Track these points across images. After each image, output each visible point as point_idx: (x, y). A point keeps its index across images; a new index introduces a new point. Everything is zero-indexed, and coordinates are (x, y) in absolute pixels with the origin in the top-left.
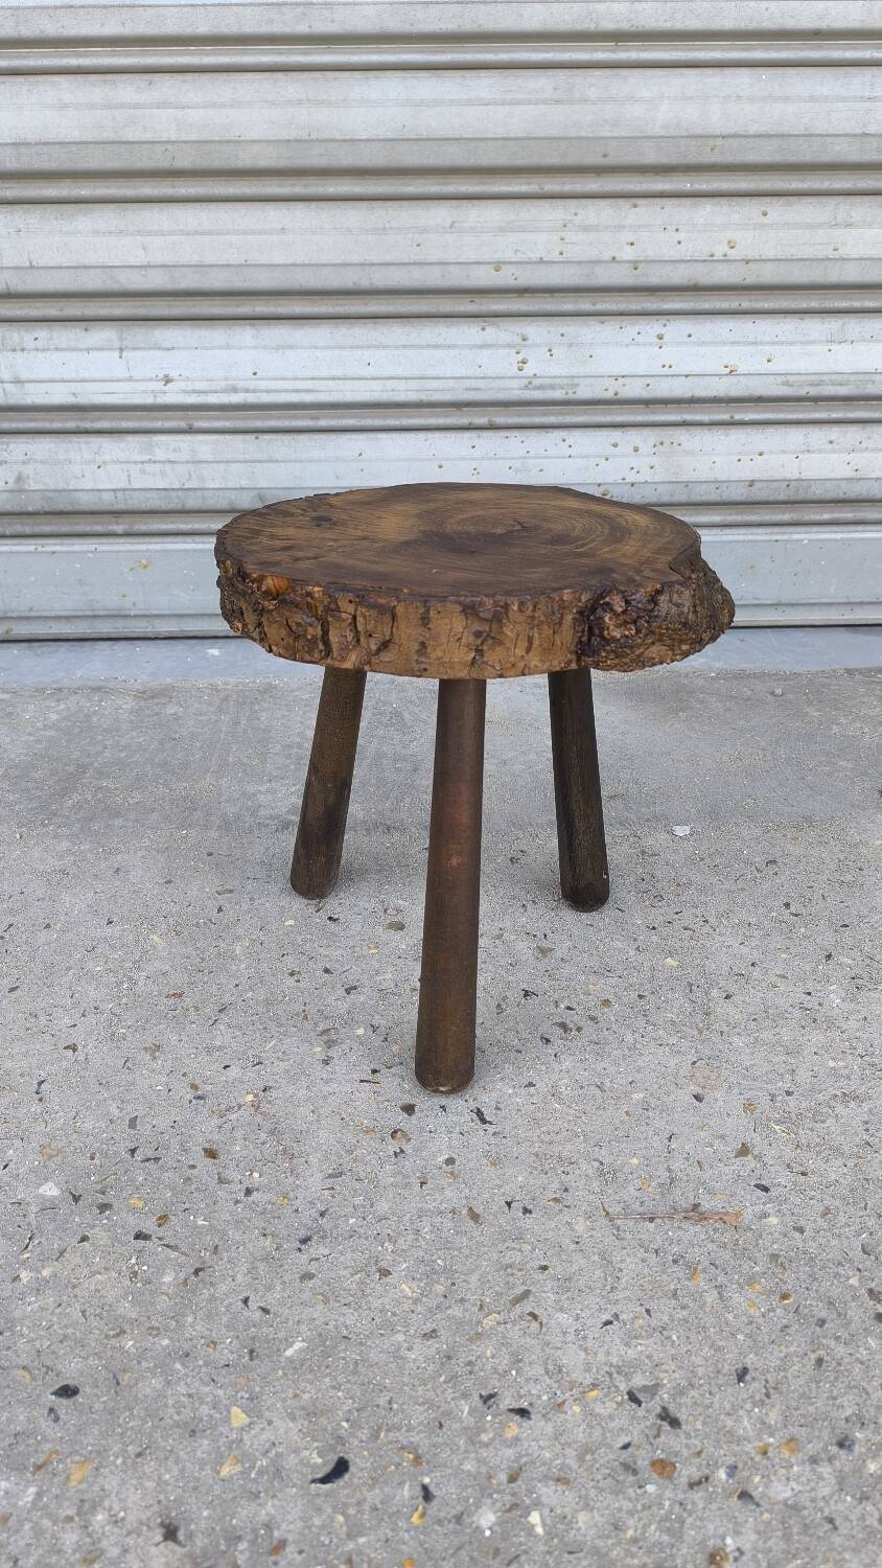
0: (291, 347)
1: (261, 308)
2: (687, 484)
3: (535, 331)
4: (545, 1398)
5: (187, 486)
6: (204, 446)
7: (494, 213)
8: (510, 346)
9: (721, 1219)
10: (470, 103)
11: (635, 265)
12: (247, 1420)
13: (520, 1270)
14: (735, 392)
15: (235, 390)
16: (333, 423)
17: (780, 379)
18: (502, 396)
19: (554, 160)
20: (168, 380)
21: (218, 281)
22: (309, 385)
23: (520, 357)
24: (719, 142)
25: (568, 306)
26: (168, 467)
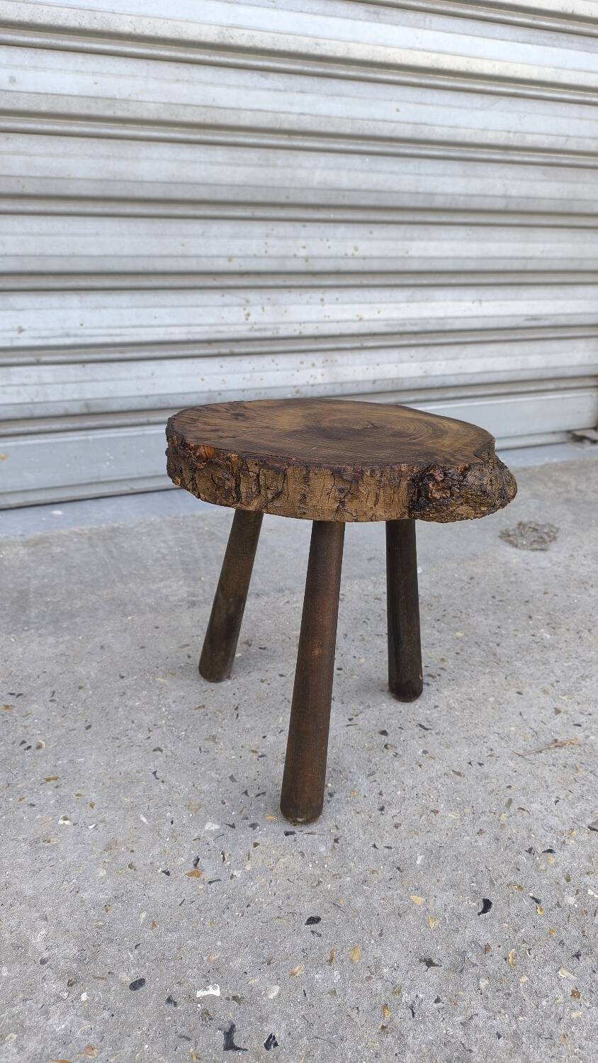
0: (105, 307)
1: (83, 283)
2: (341, 384)
3: (253, 296)
4: (554, 842)
5: (36, 400)
6: (47, 373)
7: (227, 227)
8: (239, 305)
9: (570, 743)
10: (212, 163)
11: (306, 259)
12: (424, 900)
13: (499, 791)
14: (363, 330)
15: (68, 335)
16: (135, 355)
17: (385, 323)
18: (236, 336)
19: (259, 198)
20: (21, 330)
21: (54, 266)
22: (117, 331)
23: (246, 312)
24: (347, 193)
25: (270, 282)
26: (22, 389)
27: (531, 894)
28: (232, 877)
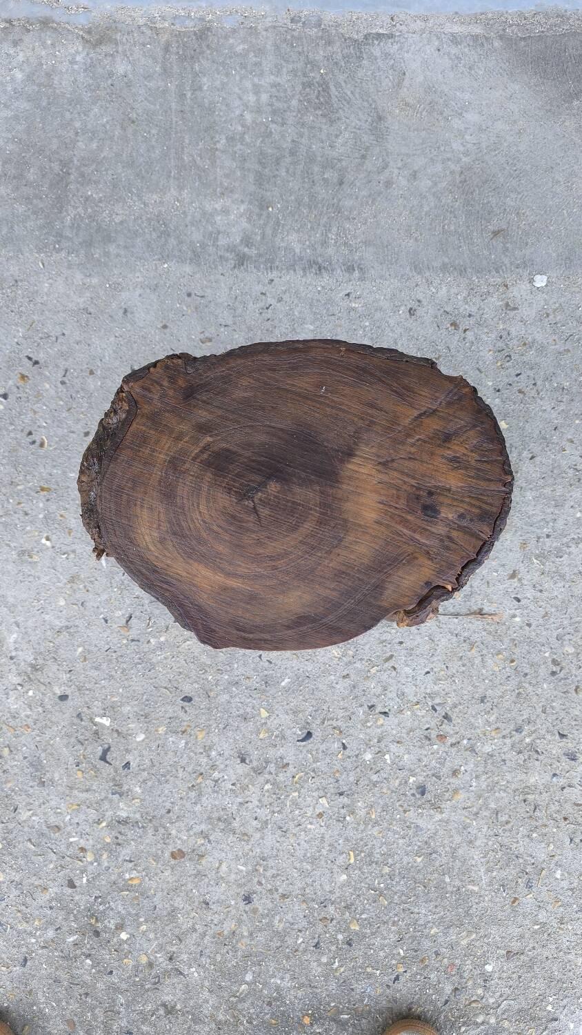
4: (395, 707)
9: (492, 619)
12: (268, 715)
13: (389, 644)
27: (344, 741)
28: (149, 642)
